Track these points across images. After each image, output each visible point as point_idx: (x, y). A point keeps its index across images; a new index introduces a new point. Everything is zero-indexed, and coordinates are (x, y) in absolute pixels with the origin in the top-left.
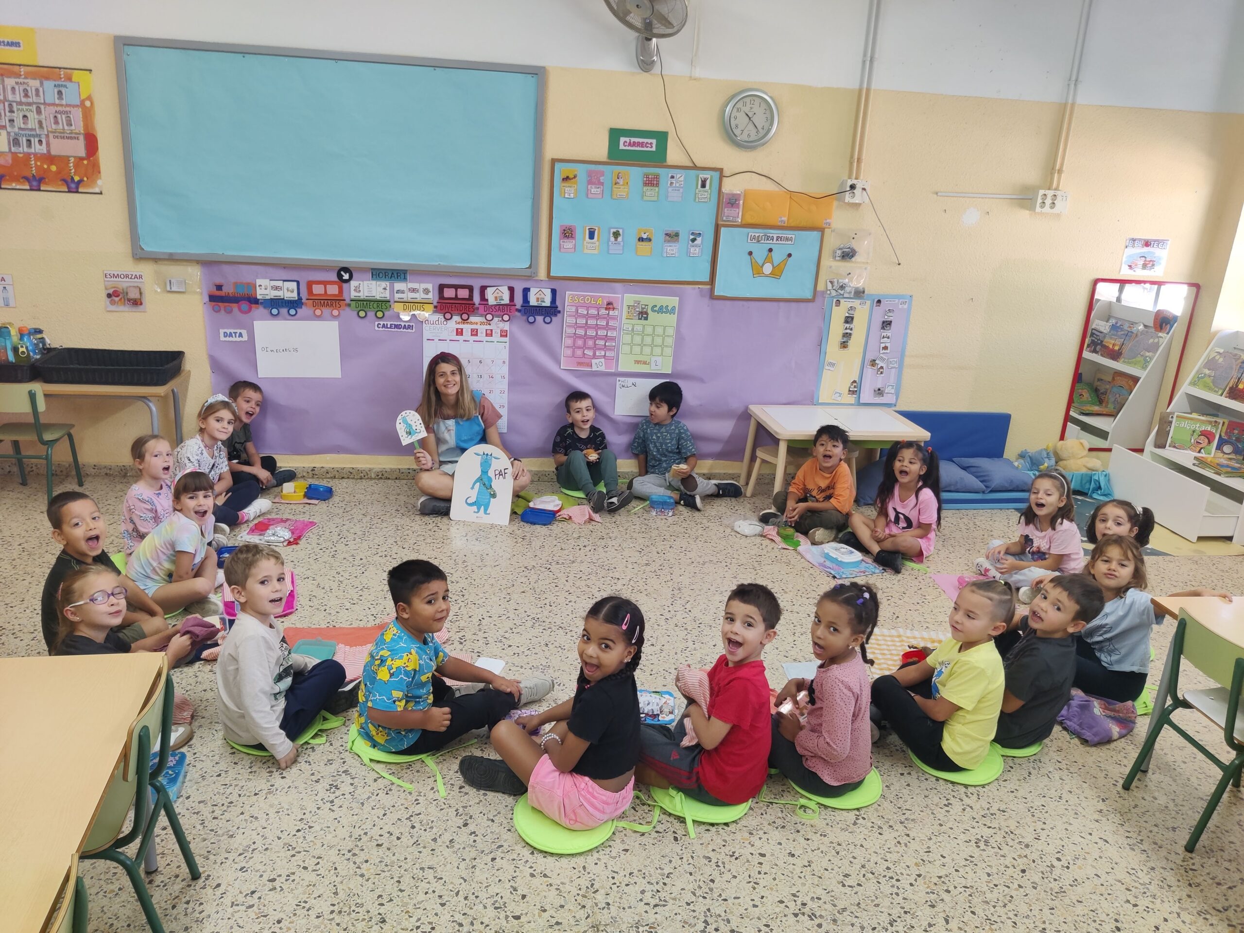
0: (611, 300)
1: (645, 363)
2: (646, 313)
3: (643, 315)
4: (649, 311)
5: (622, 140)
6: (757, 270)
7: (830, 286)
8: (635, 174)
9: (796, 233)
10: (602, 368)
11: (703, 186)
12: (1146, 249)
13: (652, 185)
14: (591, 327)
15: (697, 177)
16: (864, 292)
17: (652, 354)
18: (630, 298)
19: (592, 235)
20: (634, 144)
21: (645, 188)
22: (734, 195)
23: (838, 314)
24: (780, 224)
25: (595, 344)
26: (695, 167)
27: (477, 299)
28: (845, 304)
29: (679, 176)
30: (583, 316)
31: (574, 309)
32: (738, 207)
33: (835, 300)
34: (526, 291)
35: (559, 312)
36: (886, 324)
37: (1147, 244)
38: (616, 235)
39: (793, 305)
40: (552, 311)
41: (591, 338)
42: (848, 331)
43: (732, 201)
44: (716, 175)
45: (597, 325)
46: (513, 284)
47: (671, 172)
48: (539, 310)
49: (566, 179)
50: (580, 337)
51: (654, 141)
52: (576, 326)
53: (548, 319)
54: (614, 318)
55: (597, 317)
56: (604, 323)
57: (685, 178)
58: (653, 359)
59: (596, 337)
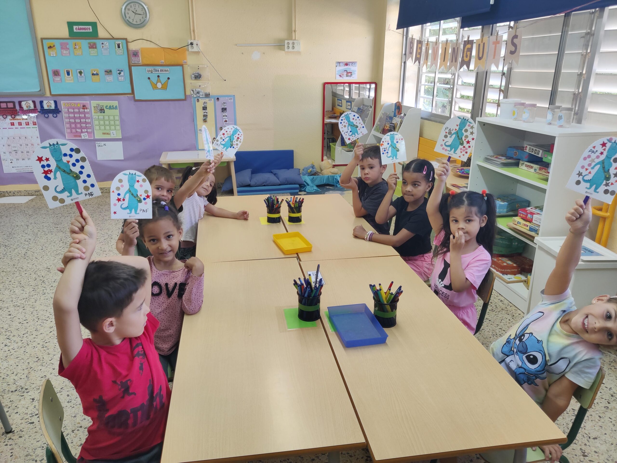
0: (84, 104)
1: (108, 134)
2: (104, 110)
3: (102, 111)
4: (105, 109)
5: (75, 27)
6: (154, 87)
7: (192, 92)
8: (84, 43)
9: (169, 67)
10: (87, 138)
11: (119, 47)
12: (346, 67)
13: (93, 48)
14: (77, 118)
15: (115, 42)
16: (209, 94)
17: (110, 129)
18: (94, 103)
19: (68, 73)
20: (81, 29)
21: (90, 50)
22: (135, 51)
23: (199, 106)
24: (161, 64)
25: (81, 126)
26: (113, 38)
27: (18, 108)
28: (202, 101)
29: (105, 43)
30: (71, 113)
31: (66, 110)
32: (139, 57)
33: (196, 99)
34: (41, 102)
35: (60, 111)
36: (224, 110)
37: (346, 64)
38: (81, 73)
39: (176, 102)
40: (56, 111)
41: (78, 123)
42: (205, 114)
43: (136, 54)
44: (125, 41)
45: (80, 116)
46: (34, 99)
47: (102, 41)
48: (49, 111)
49: (50, 47)
50: (73, 123)
51: (91, 27)
52: (69, 118)
53: (55, 115)
54: (88, 113)
55: (79, 113)
56: (83, 116)
57: (109, 44)
58: (111, 132)
59: (81, 123)
